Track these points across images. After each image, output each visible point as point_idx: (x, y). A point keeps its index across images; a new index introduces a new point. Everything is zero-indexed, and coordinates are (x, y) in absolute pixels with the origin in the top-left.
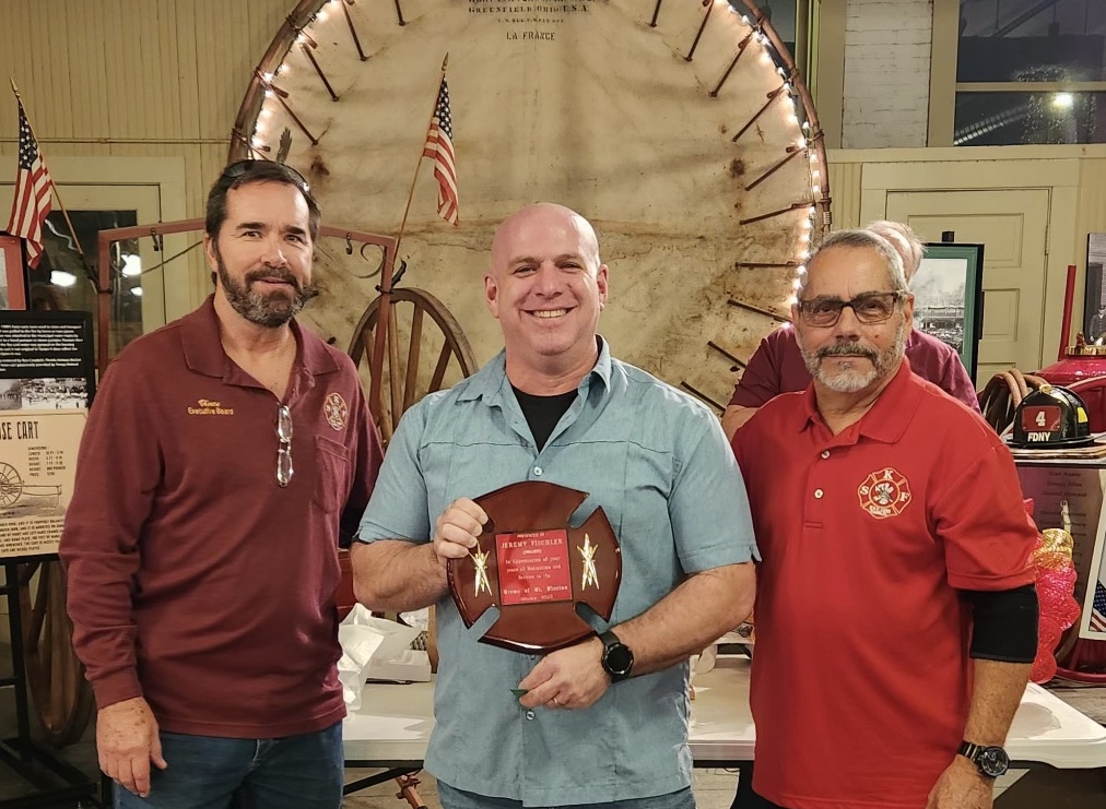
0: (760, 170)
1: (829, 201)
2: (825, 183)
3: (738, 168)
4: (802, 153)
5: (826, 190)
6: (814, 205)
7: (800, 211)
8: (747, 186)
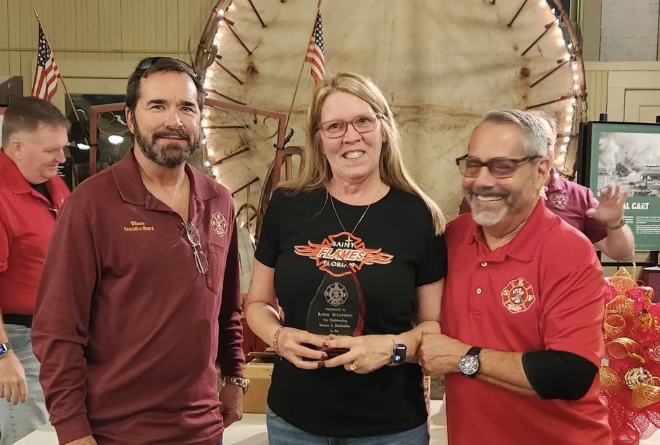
0: (540, 74)
1: (586, 95)
2: (583, 83)
3: (525, 73)
4: (568, 64)
5: (584, 88)
6: (576, 97)
7: (567, 101)
8: (532, 84)
